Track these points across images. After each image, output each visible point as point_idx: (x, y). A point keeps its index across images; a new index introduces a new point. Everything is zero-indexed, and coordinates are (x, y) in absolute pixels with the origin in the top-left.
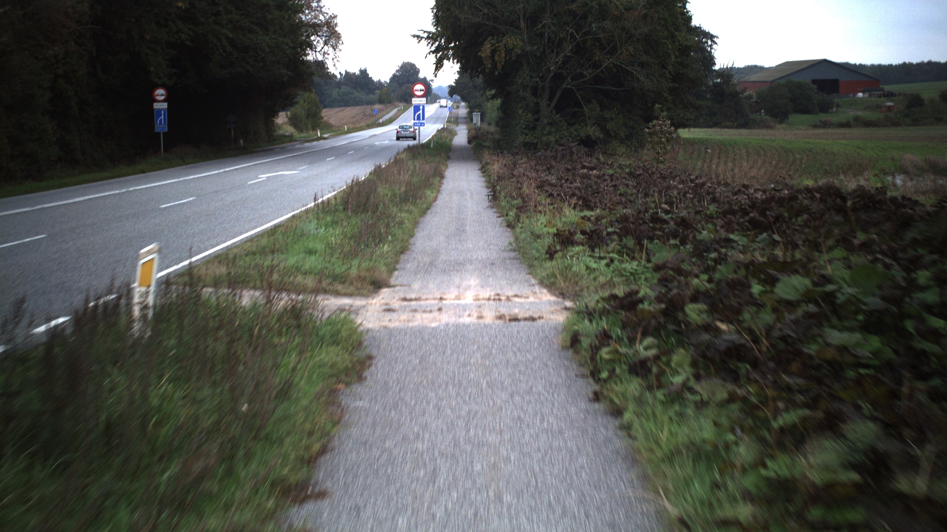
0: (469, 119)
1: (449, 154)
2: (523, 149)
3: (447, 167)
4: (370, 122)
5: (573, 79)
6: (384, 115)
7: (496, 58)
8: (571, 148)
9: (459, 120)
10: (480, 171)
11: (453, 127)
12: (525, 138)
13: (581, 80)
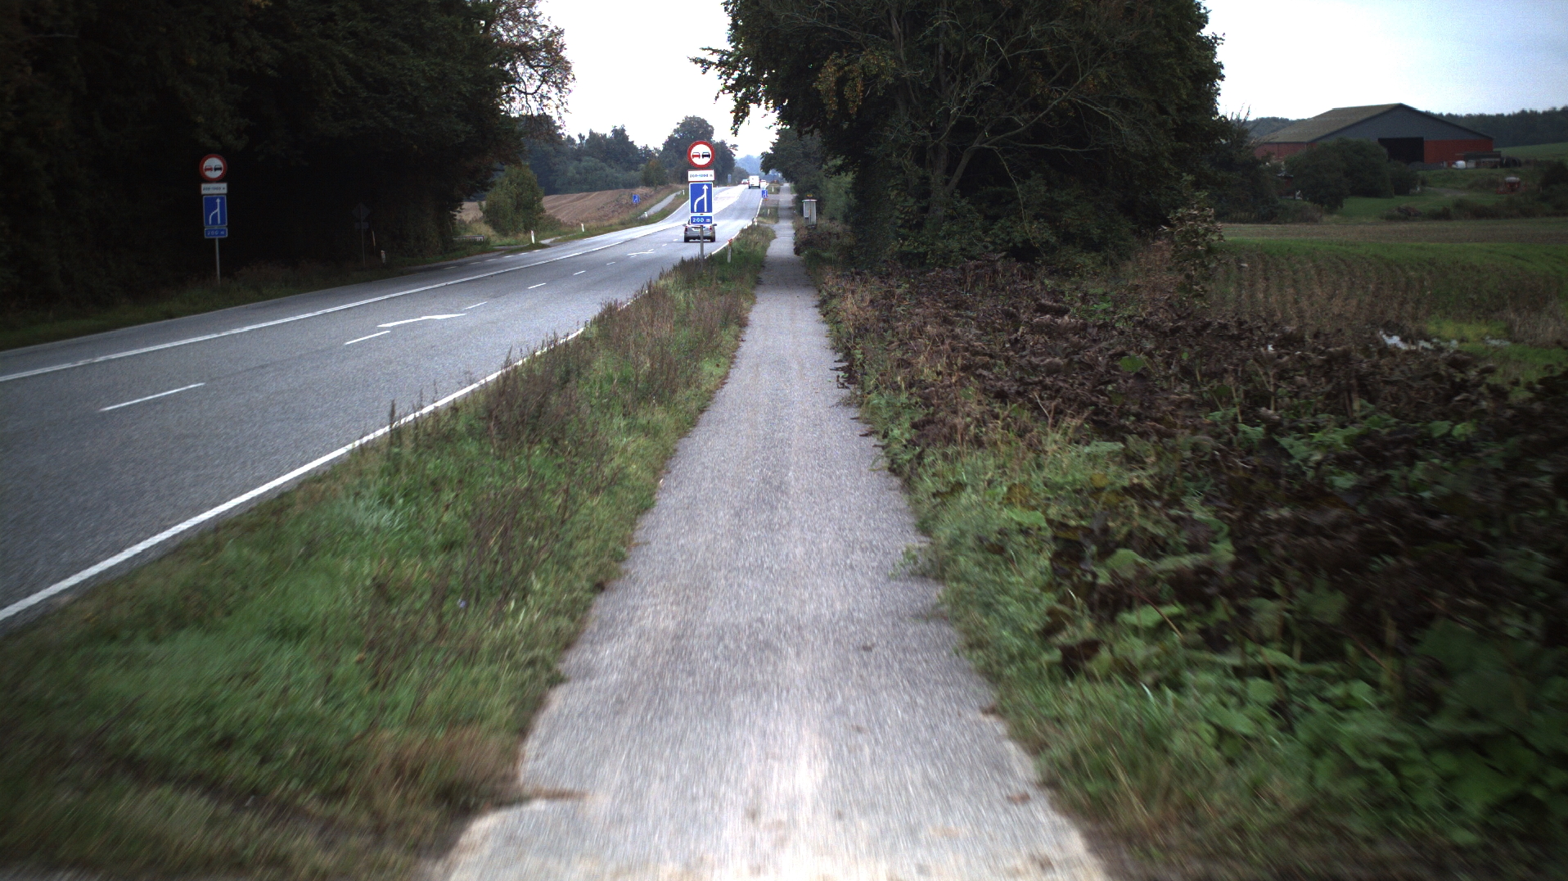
0: (797, 209)
1: (760, 275)
2: (899, 265)
3: (754, 301)
4: (626, 217)
5: (992, 132)
6: (652, 206)
7: (847, 91)
8: (993, 262)
9: (780, 213)
10: (817, 310)
11: (769, 224)
12: (902, 245)
13: (1009, 134)
